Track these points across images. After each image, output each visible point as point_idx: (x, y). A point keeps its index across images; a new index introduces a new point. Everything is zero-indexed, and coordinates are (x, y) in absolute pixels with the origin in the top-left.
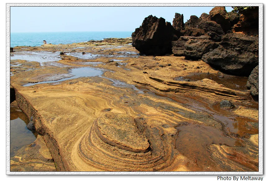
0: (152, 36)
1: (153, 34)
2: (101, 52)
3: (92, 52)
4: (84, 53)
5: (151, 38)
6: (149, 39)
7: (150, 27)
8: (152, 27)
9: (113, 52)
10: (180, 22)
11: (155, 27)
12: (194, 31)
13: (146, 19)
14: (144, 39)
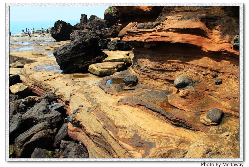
0: (59, 31)
1: (59, 30)
2: (34, 41)
3: (28, 42)
4: (23, 42)
5: (59, 32)
6: (58, 33)
7: (58, 26)
8: (59, 27)
9: (41, 41)
10: (84, 19)
11: (60, 27)
12: (85, 27)
13: (56, 22)
14: (56, 33)
